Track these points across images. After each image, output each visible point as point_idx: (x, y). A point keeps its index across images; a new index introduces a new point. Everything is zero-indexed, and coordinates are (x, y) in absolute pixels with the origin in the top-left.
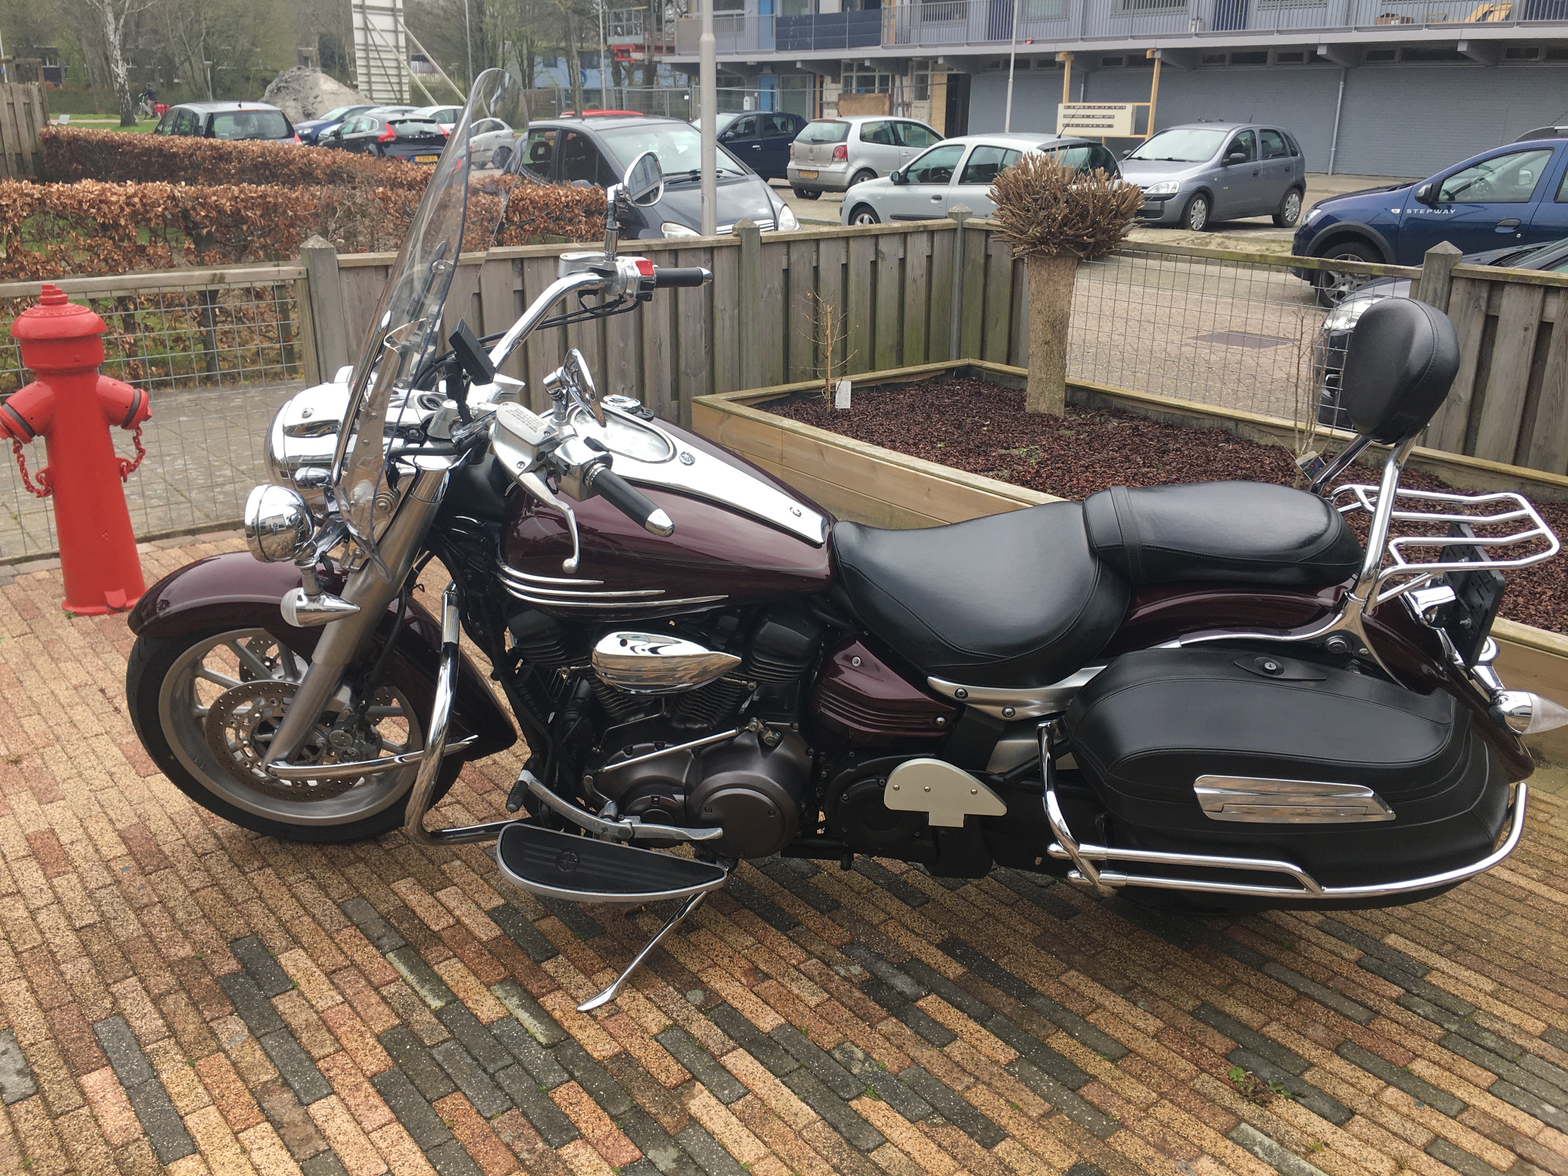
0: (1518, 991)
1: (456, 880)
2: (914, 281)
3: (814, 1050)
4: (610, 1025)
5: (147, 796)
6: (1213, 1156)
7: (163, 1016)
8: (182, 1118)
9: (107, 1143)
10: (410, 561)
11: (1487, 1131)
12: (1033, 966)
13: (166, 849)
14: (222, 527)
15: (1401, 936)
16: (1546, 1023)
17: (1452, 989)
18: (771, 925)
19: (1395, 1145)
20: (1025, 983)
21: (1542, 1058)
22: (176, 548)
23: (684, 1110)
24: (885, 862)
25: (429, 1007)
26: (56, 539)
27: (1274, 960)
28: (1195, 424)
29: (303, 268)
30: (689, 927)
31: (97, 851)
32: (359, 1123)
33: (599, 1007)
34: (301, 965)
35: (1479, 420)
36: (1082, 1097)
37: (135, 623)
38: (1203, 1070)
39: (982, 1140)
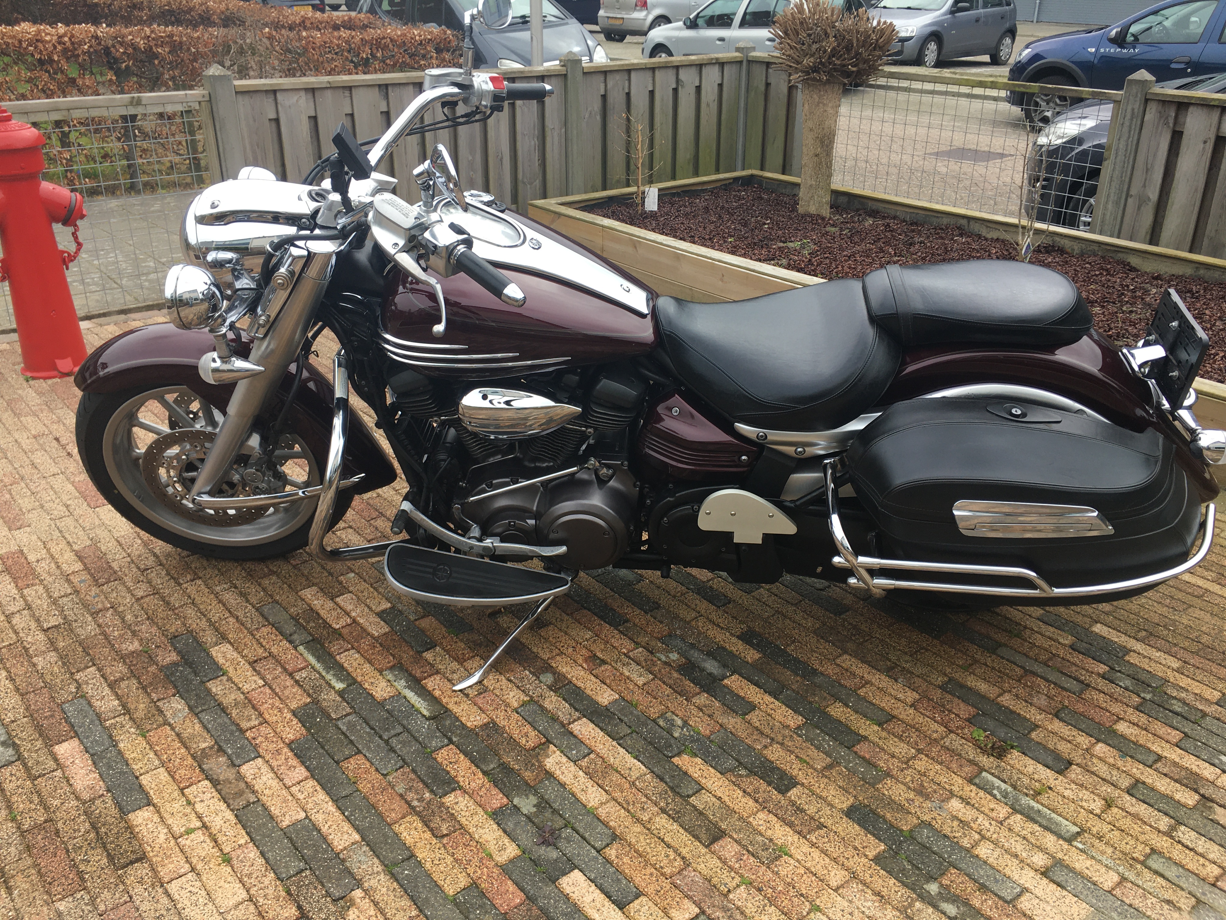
0: (1198, 668)
1: (351, 589)
2: (708, 105)
3: (643, 719)
4: (480, 701)
5: (97, 523)
6: (961, 798)
7: (118, 697)
8: (137, 778)
9: (78, 798)
10: (305, 330)
11: (1177, 777)
12: (815, 652)
13: (115, 566)
14: (149, 308)
15: (1106, 625)
16: (1221, 692)
17: (1147, 667)
18: (605, 622)
19: (1105, 788)
20: (809, 665)
21: (1218, 719)
22: (112, 325)
23: (541, 766)
24: (694, 571)
25: (334, 688)
26: (13, 318)
27: (1006, 645)
28: (935, 221)
29: (205, 92)
30: (539, 624)
31: (58, 567)
32: (281, 780)
33: (470, 687)
34: (229, 656)
35: (1163, 217)
36: (856, 753)
37: (80, 382)
38: (951, 731)
39: (778, 786)
